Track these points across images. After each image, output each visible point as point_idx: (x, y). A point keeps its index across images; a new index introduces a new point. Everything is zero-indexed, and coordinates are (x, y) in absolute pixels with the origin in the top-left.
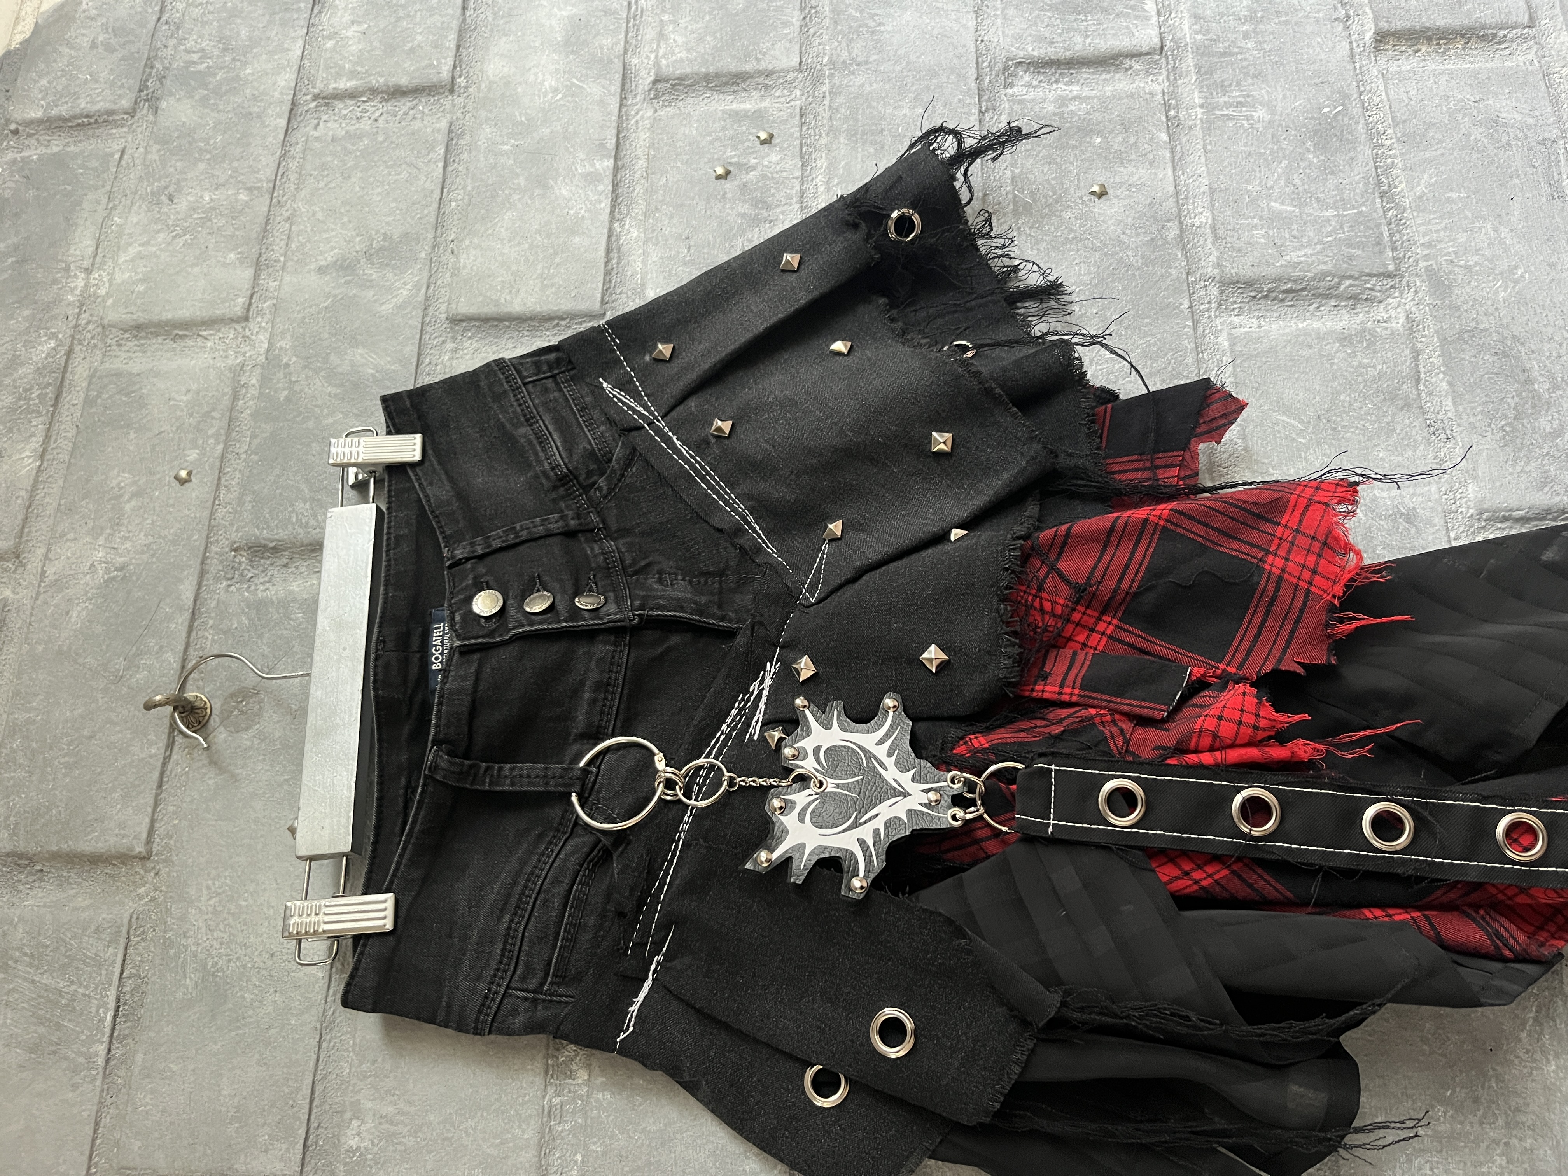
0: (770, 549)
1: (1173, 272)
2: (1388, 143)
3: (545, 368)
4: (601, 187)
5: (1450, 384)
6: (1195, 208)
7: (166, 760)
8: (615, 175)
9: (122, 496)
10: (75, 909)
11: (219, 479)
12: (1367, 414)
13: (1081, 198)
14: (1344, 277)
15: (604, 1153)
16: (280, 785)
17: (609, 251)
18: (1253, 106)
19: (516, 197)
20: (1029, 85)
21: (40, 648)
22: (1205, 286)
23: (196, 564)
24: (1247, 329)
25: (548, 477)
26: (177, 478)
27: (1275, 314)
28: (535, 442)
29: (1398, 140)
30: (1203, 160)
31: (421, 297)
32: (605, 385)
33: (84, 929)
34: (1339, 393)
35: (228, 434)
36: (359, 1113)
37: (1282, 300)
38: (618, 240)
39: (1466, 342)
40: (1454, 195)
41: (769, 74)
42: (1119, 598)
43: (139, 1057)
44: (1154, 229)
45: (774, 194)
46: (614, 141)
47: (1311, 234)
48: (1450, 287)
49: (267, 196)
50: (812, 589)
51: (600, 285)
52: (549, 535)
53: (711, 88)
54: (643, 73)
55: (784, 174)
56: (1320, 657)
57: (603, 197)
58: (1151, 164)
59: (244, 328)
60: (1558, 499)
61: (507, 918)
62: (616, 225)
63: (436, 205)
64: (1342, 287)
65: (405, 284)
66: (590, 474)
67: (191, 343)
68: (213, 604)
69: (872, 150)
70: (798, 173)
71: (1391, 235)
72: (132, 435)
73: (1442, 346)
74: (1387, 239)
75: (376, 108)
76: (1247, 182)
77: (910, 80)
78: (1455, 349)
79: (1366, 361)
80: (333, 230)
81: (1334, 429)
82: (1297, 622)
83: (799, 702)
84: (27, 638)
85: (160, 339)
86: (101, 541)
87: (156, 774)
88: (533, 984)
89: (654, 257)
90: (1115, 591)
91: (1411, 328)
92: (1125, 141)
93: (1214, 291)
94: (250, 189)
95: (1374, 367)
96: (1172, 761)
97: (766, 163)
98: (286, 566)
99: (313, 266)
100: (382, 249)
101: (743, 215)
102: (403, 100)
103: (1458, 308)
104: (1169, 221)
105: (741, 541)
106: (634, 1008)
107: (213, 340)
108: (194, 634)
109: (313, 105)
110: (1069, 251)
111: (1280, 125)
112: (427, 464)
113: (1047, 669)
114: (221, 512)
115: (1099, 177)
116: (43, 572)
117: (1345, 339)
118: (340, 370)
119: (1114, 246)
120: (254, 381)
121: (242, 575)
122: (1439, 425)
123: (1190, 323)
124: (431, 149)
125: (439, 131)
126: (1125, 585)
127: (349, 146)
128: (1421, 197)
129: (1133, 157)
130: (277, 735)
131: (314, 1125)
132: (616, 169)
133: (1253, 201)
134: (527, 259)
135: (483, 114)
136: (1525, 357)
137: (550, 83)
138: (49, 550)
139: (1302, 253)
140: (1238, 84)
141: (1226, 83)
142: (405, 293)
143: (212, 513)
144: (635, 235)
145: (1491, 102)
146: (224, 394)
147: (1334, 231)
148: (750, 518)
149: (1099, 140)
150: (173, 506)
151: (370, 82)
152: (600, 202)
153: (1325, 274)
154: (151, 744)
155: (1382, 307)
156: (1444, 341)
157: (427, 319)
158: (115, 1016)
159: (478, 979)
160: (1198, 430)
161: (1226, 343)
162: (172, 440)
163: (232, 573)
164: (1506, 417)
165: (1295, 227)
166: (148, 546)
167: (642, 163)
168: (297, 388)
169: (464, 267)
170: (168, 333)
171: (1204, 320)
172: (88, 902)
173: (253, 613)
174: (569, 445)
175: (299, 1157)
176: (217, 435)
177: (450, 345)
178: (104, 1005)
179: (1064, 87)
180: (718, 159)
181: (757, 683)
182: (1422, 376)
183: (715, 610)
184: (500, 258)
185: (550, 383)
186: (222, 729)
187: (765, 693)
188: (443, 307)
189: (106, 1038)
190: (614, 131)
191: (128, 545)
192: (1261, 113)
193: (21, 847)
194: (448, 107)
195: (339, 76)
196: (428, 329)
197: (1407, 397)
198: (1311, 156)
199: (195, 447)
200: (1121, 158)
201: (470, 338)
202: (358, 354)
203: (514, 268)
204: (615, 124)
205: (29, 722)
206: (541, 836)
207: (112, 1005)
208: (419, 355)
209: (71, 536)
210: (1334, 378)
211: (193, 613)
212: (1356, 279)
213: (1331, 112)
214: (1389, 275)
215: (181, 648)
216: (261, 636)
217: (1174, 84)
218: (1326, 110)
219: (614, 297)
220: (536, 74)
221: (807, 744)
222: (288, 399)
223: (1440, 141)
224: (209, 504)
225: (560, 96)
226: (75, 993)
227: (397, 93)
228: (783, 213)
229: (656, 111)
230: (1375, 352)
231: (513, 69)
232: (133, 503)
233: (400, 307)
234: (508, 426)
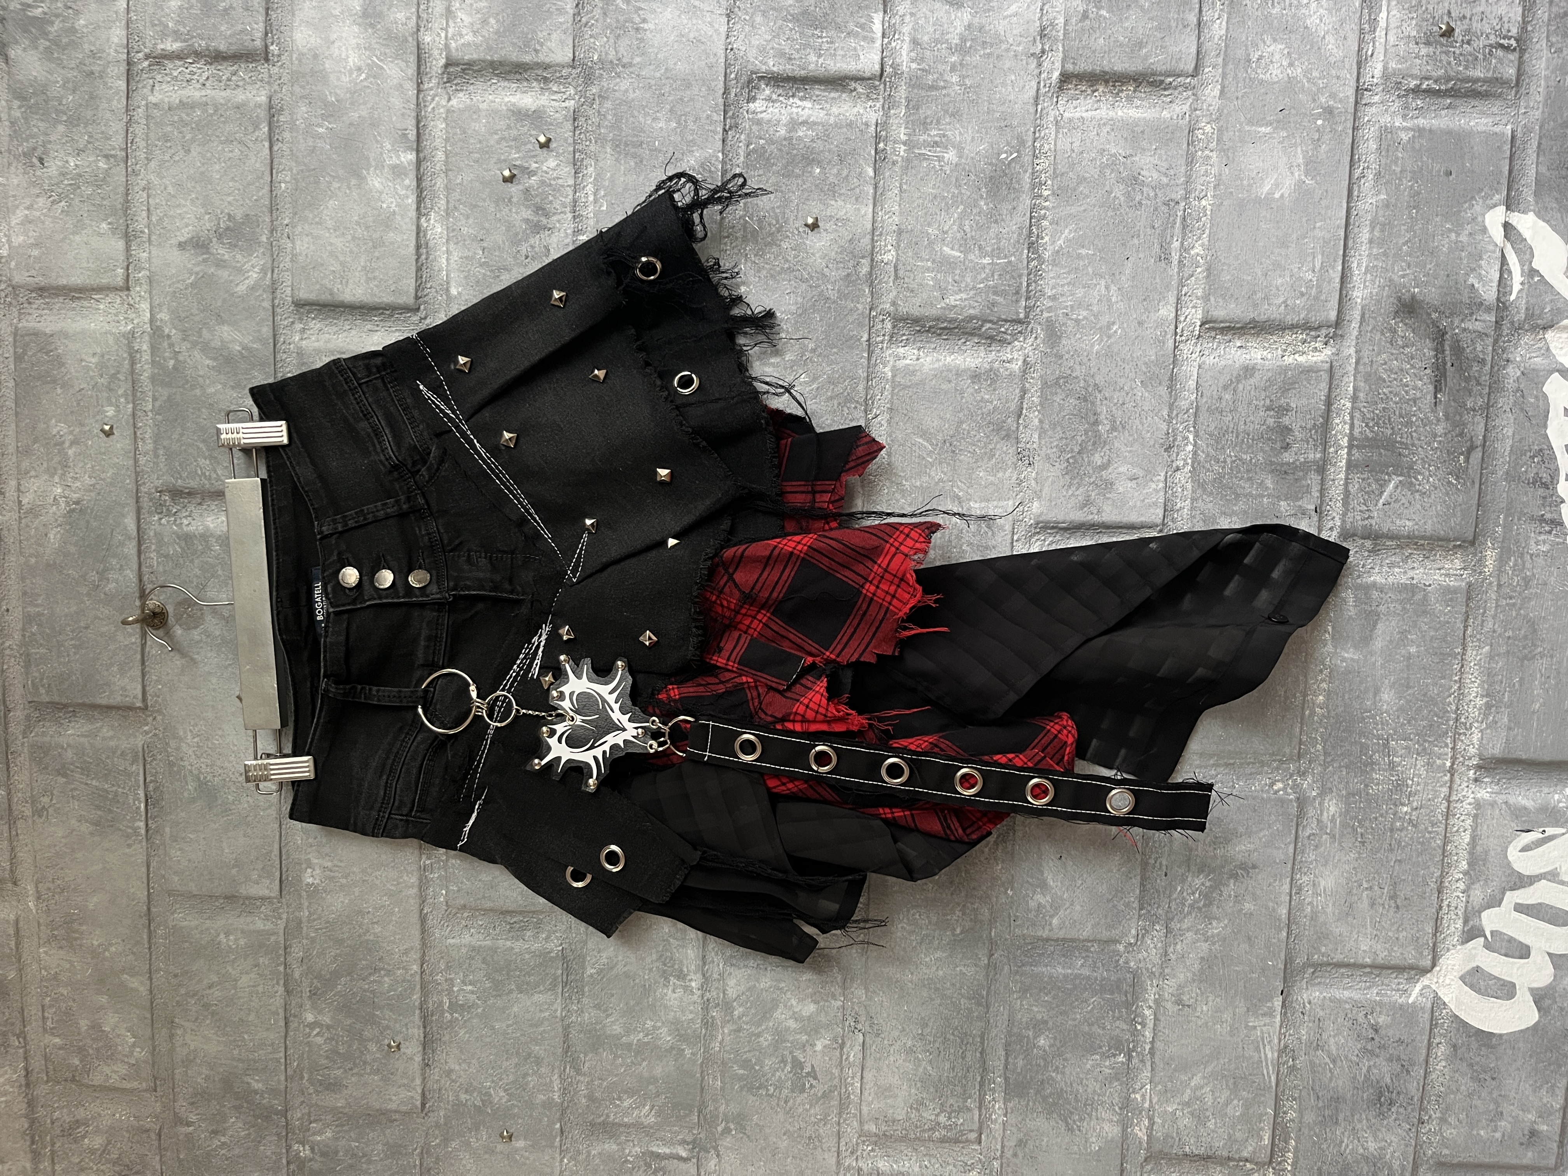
0: (547, 535)
1: (860, 306)
2: (1046, 193)
3: (374, 370)
4: (407, 182)
5: (1041, 421)
6: (886, 246)
7: (143, 646)
8: (418, 169)
9: (63, 442)
10: (104, 739)
11: (135, 433)
12: (979, 441)
13: (797, 229)
14: (986, 321)
15: (458, 891)
16: (226, 668)
17: (418, 247)
18: (946, 148)
19: (336, 185)
20: (769, 99)
21: (33, 560)
22: (883, 320)
23: (132, 501)
24: (908, 362)
25: (384, 465)
26: (102, 430)
27: (933, 346)
28: (372, 435)
29: (1053, 194)
30: (898, 199)
31: (268, 282)
32: (421, 387)
33: (114, 753)
34: (962, 422)
35: (134, 395)
36: (310, 865)
37: (940, 335)
38: (425, 236)
39: (1060, 387)
40: (1083, 252)
41: (547, 67)
42: (770, 602)
43: (167, 830)
44: (850, 264)
45: (551, 202)
46: (415, 132)
47: (969, 280)
48: (1060, 337)
49: (122, 165)
50: (574, 572)
51: (413, 281)
52: (388, 517)
53: (497, 75)
54: (436, 53)
55: (560, 182)
56: (888, 650)
57: (409, 193)
58: (857, 199)
59: (127, 296)
60: (1091, 517)
61: (385, 777)
62: (423, 220)
63: (267, 188)
64: (984, 329)
65: (253, 266)
66: (414, 463)
67: (86, 303)
68: (152, 533)
69: (632, 164)
70: (571, 182)
71: (1028, 285)
72: (59, 391)
73: (1042, 389)
74: (1024, 289)
75: (202, 70)
76: (929, 225)
77: (667, 89)
78: (1051, 393)
79: (987, 397)
80: (184, 206)
81: (953, 452)
82: (878, 628)
83: (562, 658)
84: (21, 553)
85: (61, 299)
86: (57, 479)
87: (139, 657)
88: (405, 811)
89: (455, 257)
90: (768, 599)
91: (1024, 371)
92: (839, 173)
93: (888, 325)
94: (107, 157)
95: (991, 402)
96: (779, 727)
97: (545, 168)
98: (200, 504)
99: (174, 241)
100: (228, 229)
101: (527, 221)
102: (225, 64)
103: (1061, 357)
104: (863, 257)
105: (526, 530)
106: (467, 829)
107: (104, 304)
108: (143, 556)
109: (146, 64)
110: (784, 280)
111: (964, 169)
112: (293, 446)
113: (722, 645)
114: (142, 460)
115: (813, 210)
116: (20, 502)
117: (976, 376)
118: (213, 345)
119: (818, 279)
120: (145, 347)
121: (168, 510)
122: (1026, 453)
123: (866, 355)
124: (257, 127)
125: (260, 106)
126: (775, 595)
127: (184, 115)
128: (1058, 252)
129: (843, 191)
130: (217, 633)
131: (284, 870)
132: (419, 162)
133: (931, 243)
134: (351, 252)
135: (296, 88)
136: (1099, 403)
137: (353, 60)
138: (19, 484)
139: (958, 297)
140: (938, 122)
141: (928, 121)
142: (255, 275)
143: (136, 461)
144: (439, 230)
145: (1137, 159)
146: (124, 359)
147: (986, 279)
148: (532, 511)
149: (818, 170)
150: (104, 453)
151: (192, 45)
152: (407, 197)
153: (972, 318)
154: (131, 635)
155: (1010, 347)
156: (1045, 384)
157: (277, 302)
158: (146, 805)
159: (372, 808)
160: (847, 467)
161: (890, 374)
162: (91, 397)
163: (160, 508)
164: (1072, 451)
165: (957, 272)
166: (93, 485)
167: (440, 155)
168: (181, 358)
169: (300, 254)
170: (66, 295)
171: (878, 351)
172: (111, 733)
173: (183, 544)
174: (398, 438)
175: (278, 887)
176: (125, 395)
177: (299, 326)
178: (138, 799)
179: (799, 103)
180: (505, 161)
181: (536, 638)
182: (1024, 411)
183: (507, 586)
184: (329, 248)
185: (379, 384)
186: (177, 627)
187: (542, 644)
188: (288, 291)
189: (143, 818)
190: (414, 122)
191: (78, 484)
192: (951, 155)
193: (56, 699)
194: (266, 76)
195: (163, 36)
196: (278, 310)
197: (1009, 429)
198: (982, 203)
199: (111, 405)
200: (833, 191)
201: (313, 319)
202: (225, 332)
203: (342, 259)
204: (414, 114)
205: (39, 614)
206: (401, 729)
207: (143, 799)
208: (275, 336)
209: (33, 473)
210: (962, 410)
211: (139, 541)
212: (994, 323)
213: (1006, 158)
214: (1019, 322)
215: (135, 566)
216: (192, 561)
217: (887, 115)
218: (1004, 156)
219: (426, 291)
220: (340, 48)
221: (566, 689)
222: (175, 368)
223: (1087, 197)
224: (132, 454)
225: (363, 76)
226: (116, 792)
227: (217, 57)
228: (559, 221)
229: (449, 99)
230: (995, 390)
231: (319, 41)
232: (73, 449)
233: (253, 288)
234: (351, 420)
